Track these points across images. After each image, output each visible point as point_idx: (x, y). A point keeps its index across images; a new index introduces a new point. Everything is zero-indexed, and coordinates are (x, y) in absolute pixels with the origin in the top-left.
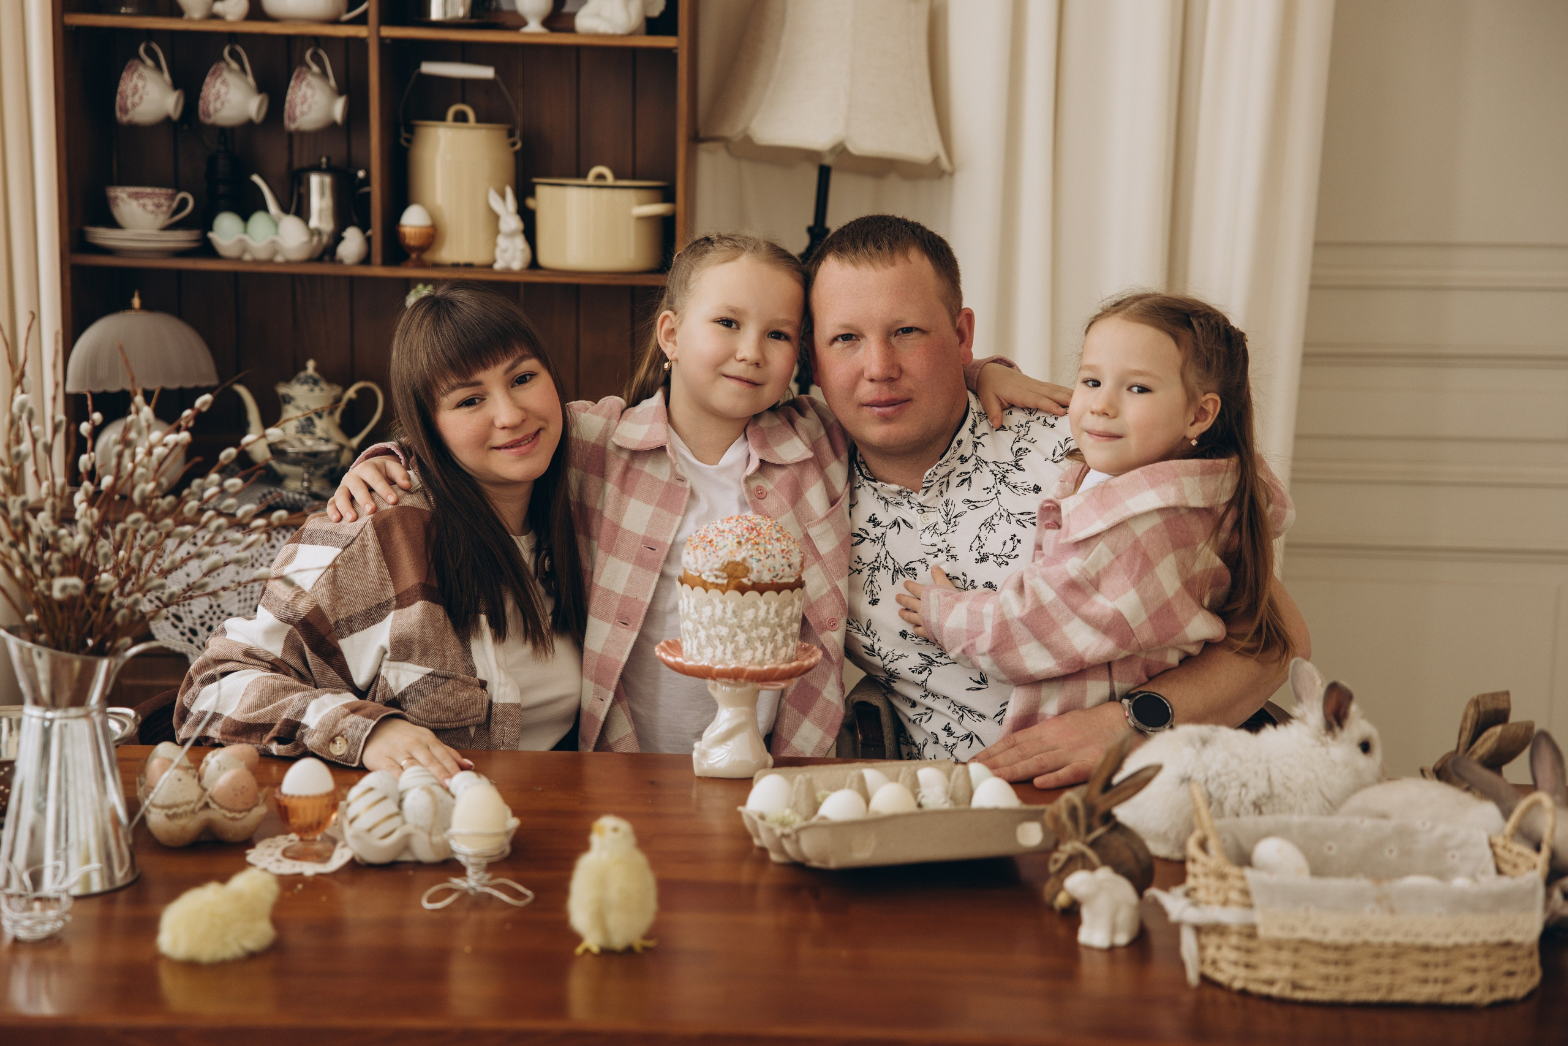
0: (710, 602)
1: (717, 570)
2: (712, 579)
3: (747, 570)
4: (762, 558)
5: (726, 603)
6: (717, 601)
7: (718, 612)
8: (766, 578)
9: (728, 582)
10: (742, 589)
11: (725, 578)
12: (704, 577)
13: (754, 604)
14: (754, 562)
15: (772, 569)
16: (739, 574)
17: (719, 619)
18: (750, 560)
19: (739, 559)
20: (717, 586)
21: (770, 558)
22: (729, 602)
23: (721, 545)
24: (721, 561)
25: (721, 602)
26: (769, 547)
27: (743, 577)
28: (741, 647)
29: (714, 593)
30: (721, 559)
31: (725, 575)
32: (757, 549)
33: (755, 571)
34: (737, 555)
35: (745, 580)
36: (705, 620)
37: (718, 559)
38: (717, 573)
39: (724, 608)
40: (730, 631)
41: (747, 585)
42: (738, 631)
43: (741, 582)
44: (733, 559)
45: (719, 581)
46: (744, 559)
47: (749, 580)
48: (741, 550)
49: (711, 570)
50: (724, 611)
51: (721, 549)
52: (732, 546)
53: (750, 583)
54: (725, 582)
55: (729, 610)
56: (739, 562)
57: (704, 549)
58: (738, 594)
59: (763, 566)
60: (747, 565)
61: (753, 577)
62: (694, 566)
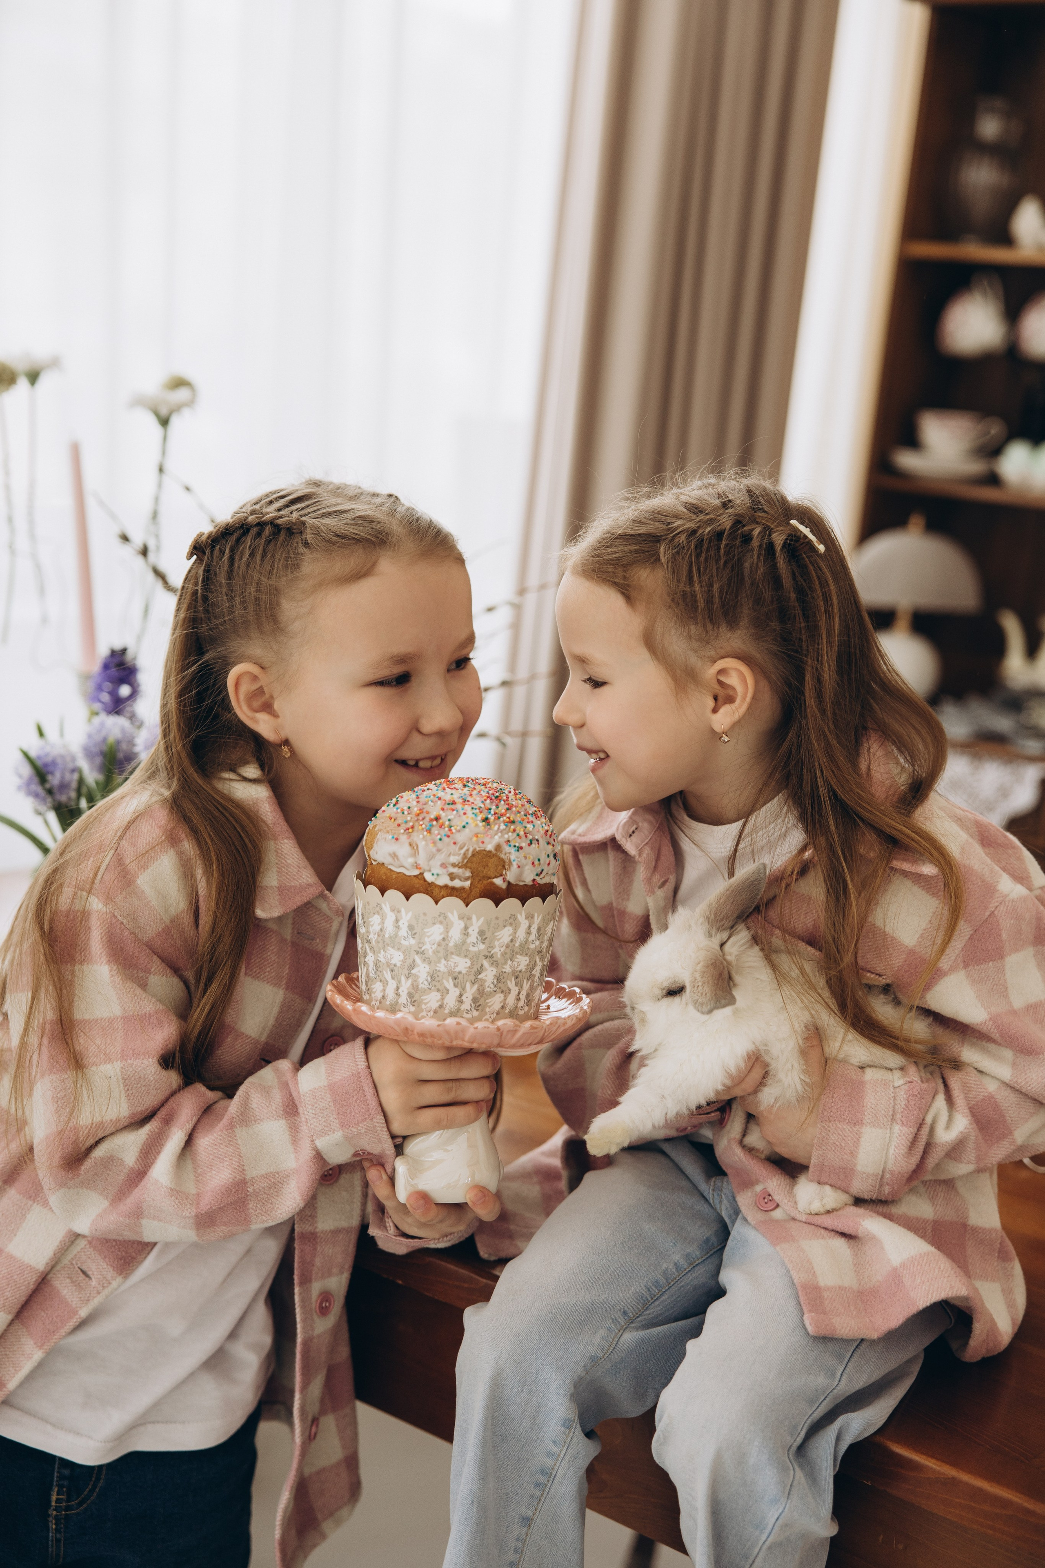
0: (443, 919)
1: (454, 865)
2: (444, 880)
3: (503, 865)
4: (523, 845)
5: (469, 918)
6: (454, 917)
7: (455, 934)
8: (528, 877)
9: (471, 884)
10: (497, 897)
11: (466, 879)
12: (428, 877)
13: (513, 921)
14: (513, 850)
15: (536, 862)
16: (491, 873)
17: (456, 946)
18: (507, 849)
19: (490, 847)
20: (452, 891)
21: (533, 845)
22: (474, 918)
23: (458, 823)
24: (462, 851)
25: (461, 918)
26: (530, 827)
27: (496, 877)
28: (487, 989)
29: (452, 904)
30: (461, 848)
31: (468, 874)
32: (514, 830)
33: (515, 864)
34: (486, 840)
35: (498, 881)
36: (429, 948)
37: (457, 847)
38: (455, 870)
39: (466, 928)
40: (472, 964)
41: (501, 889)
42: (486, 964)
43: (494, 884)
44: (482, 847)
45: (457, 883)
46: (498, 847)
47: (504, 880)
48: (491, 832)
49: (443, 865)
50: (465, 932)
51: (459, 831)
52: (477, 825)
53: (504, 886)
54: (467, 884)
55: (474, 932)
56: (490, 852)
57: (429, 831)
58: (488, 903)
59: (526, 858)
60: (502, 856)
61: (511, 876)
62: (411, 860)
